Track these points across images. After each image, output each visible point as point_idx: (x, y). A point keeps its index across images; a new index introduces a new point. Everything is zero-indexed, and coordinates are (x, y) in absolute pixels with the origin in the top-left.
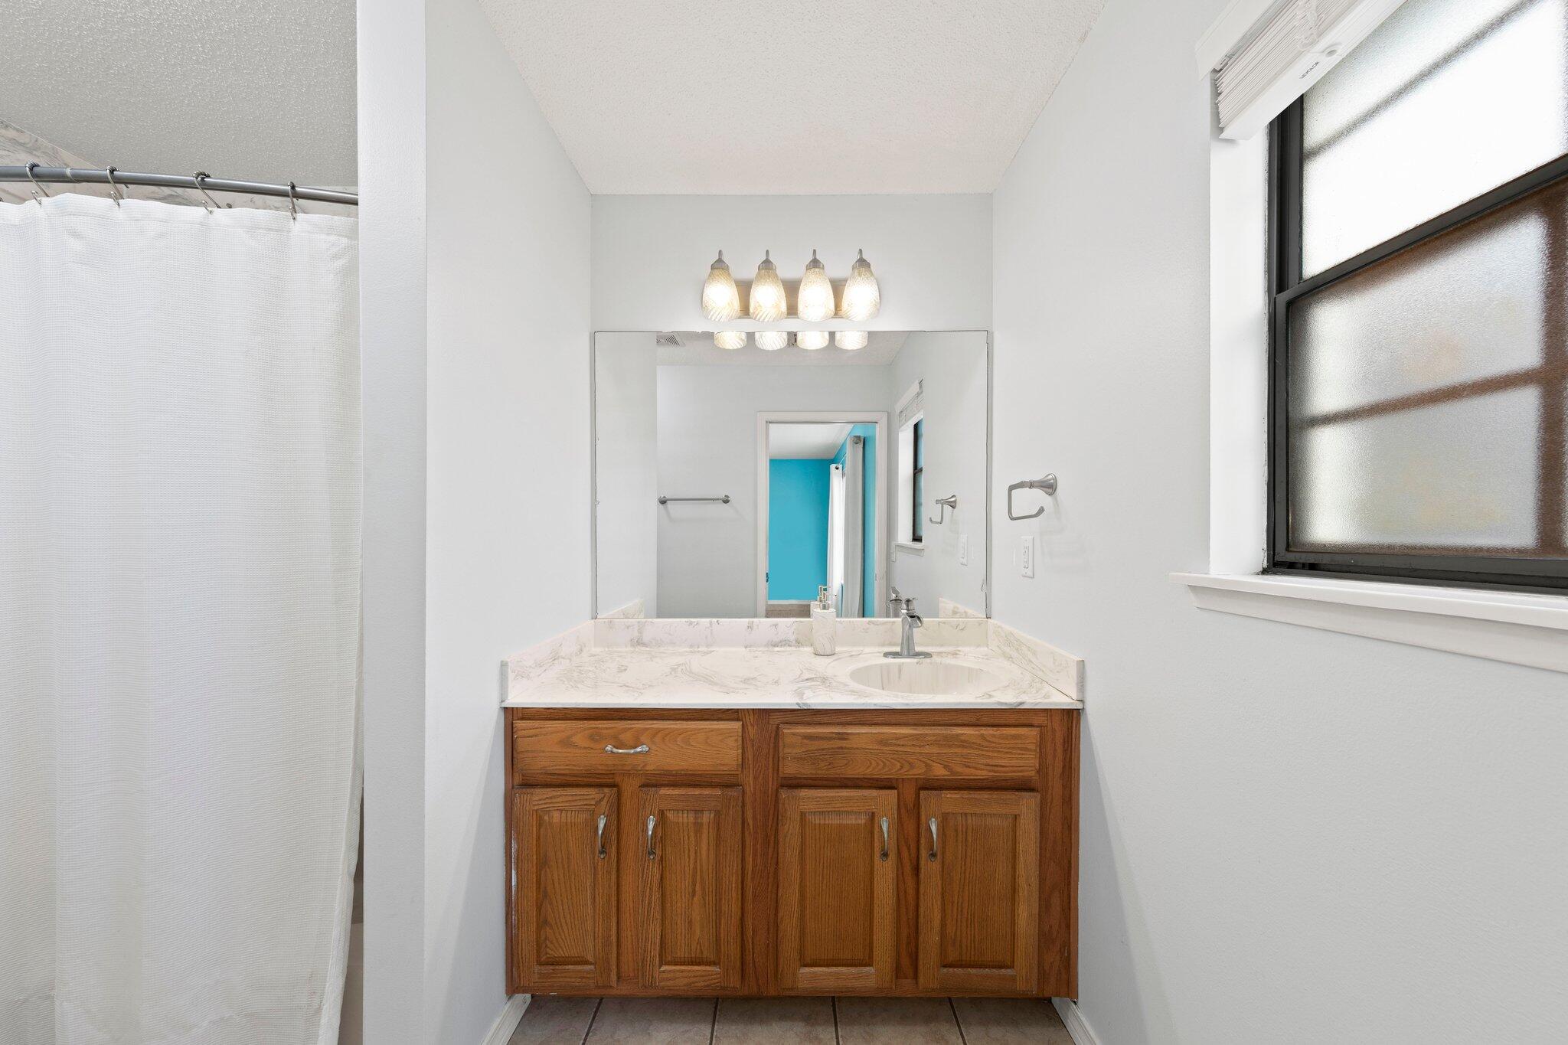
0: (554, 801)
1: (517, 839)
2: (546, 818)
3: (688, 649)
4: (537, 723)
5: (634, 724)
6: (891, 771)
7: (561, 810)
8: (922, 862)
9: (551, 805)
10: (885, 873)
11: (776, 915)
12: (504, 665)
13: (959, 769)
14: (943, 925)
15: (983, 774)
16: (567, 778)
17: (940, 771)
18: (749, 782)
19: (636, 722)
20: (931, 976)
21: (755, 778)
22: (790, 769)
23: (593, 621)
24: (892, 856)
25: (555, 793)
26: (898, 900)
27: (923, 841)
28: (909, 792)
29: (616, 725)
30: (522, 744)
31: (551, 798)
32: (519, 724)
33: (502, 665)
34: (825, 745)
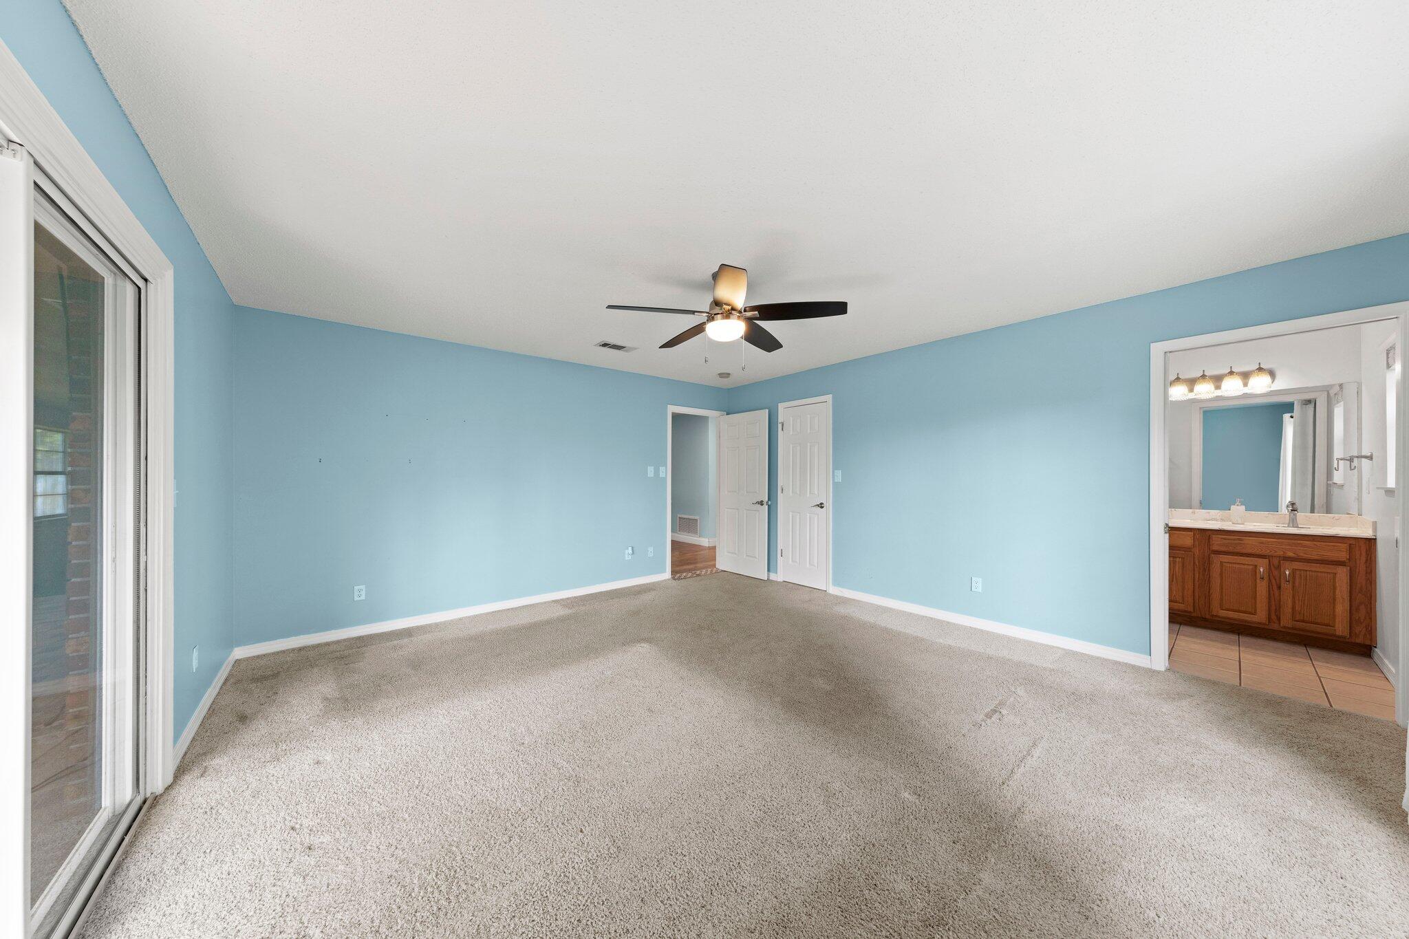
6: (1267, 552)
8: (1282, 584)
10: (1262, 588)
11: (1209, 592)
13: (1302, 554)
14: (1293, 608)
15: (1316, 557)
17: (1290, 554)
18: (1197, 551)
20: (1286, 621)
21: (1199, 551)
22: (1215, 548)
24: (1266, 580)
26: (1269, 594)
27: (1282, 577)
28: (1276, 561)
34: (1233, 542)
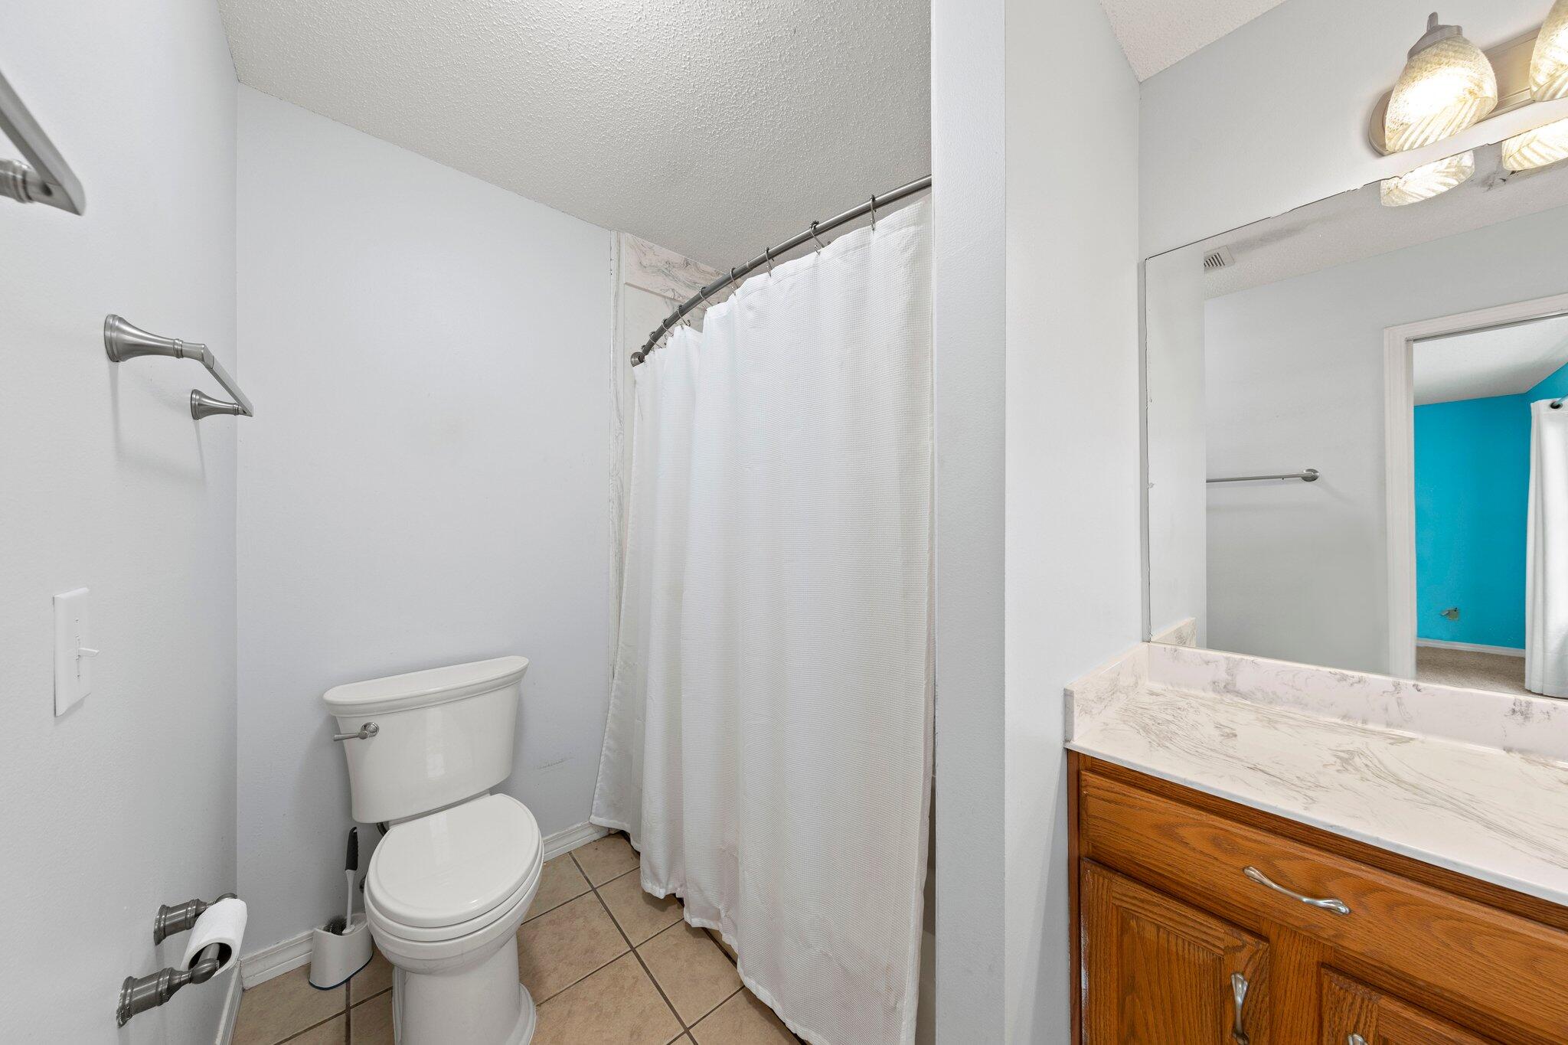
0: (1147, 907)
1: (1090, 930)
2: (1133, 923)
3: (1339, 721)
4: (1118, 786)
5: (1307, 852)
7: (1158, 927)
9: (1143, 912)
12: (1068, 695)
16: (1166, 882)
19: (1314, 851)
23: (1146, 644)
25: (1149, 897)
29: (1273, 841)
30: (1094, 806)
31: (1142, 901)
32: (1089, 777)
33: (1065, 695)
